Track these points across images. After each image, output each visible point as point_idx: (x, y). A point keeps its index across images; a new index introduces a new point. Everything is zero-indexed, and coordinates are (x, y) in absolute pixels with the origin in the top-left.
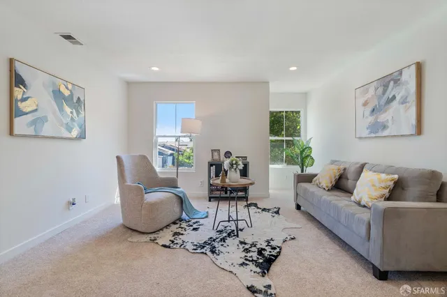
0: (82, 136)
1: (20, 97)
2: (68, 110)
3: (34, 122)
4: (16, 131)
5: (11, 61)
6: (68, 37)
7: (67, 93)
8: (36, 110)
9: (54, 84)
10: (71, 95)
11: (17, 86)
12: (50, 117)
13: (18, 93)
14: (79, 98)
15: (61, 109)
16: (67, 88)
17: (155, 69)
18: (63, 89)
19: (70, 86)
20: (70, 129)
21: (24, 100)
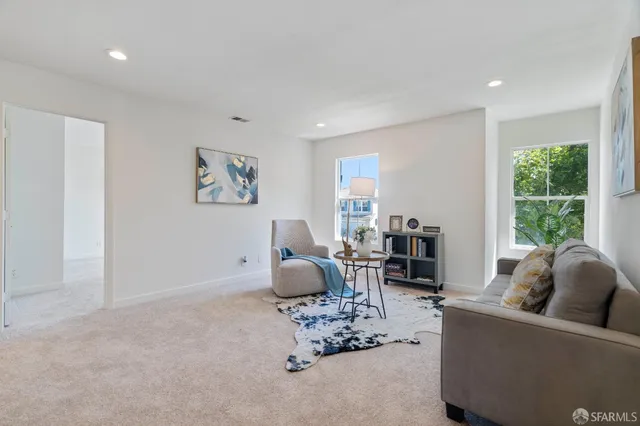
0: (254, 201)
1: (202, 174)
2: (240, 179)
3: (212, 192)
4: (199, 200)
5: (197, 149)
6: (237, 119)
7: (240, 165)
8: (213, 183)
9: (229, 160)
10: (244, 167)
11: (200, 167)
12: (225, 187)
13: (201, 172)
14: (251, 168)
15: (234, 179)
16: (240, 161)
17: (321, 125)
18: (236, 162)
19: (243, 159)
20: (241, 196)
21: (205, 176)
